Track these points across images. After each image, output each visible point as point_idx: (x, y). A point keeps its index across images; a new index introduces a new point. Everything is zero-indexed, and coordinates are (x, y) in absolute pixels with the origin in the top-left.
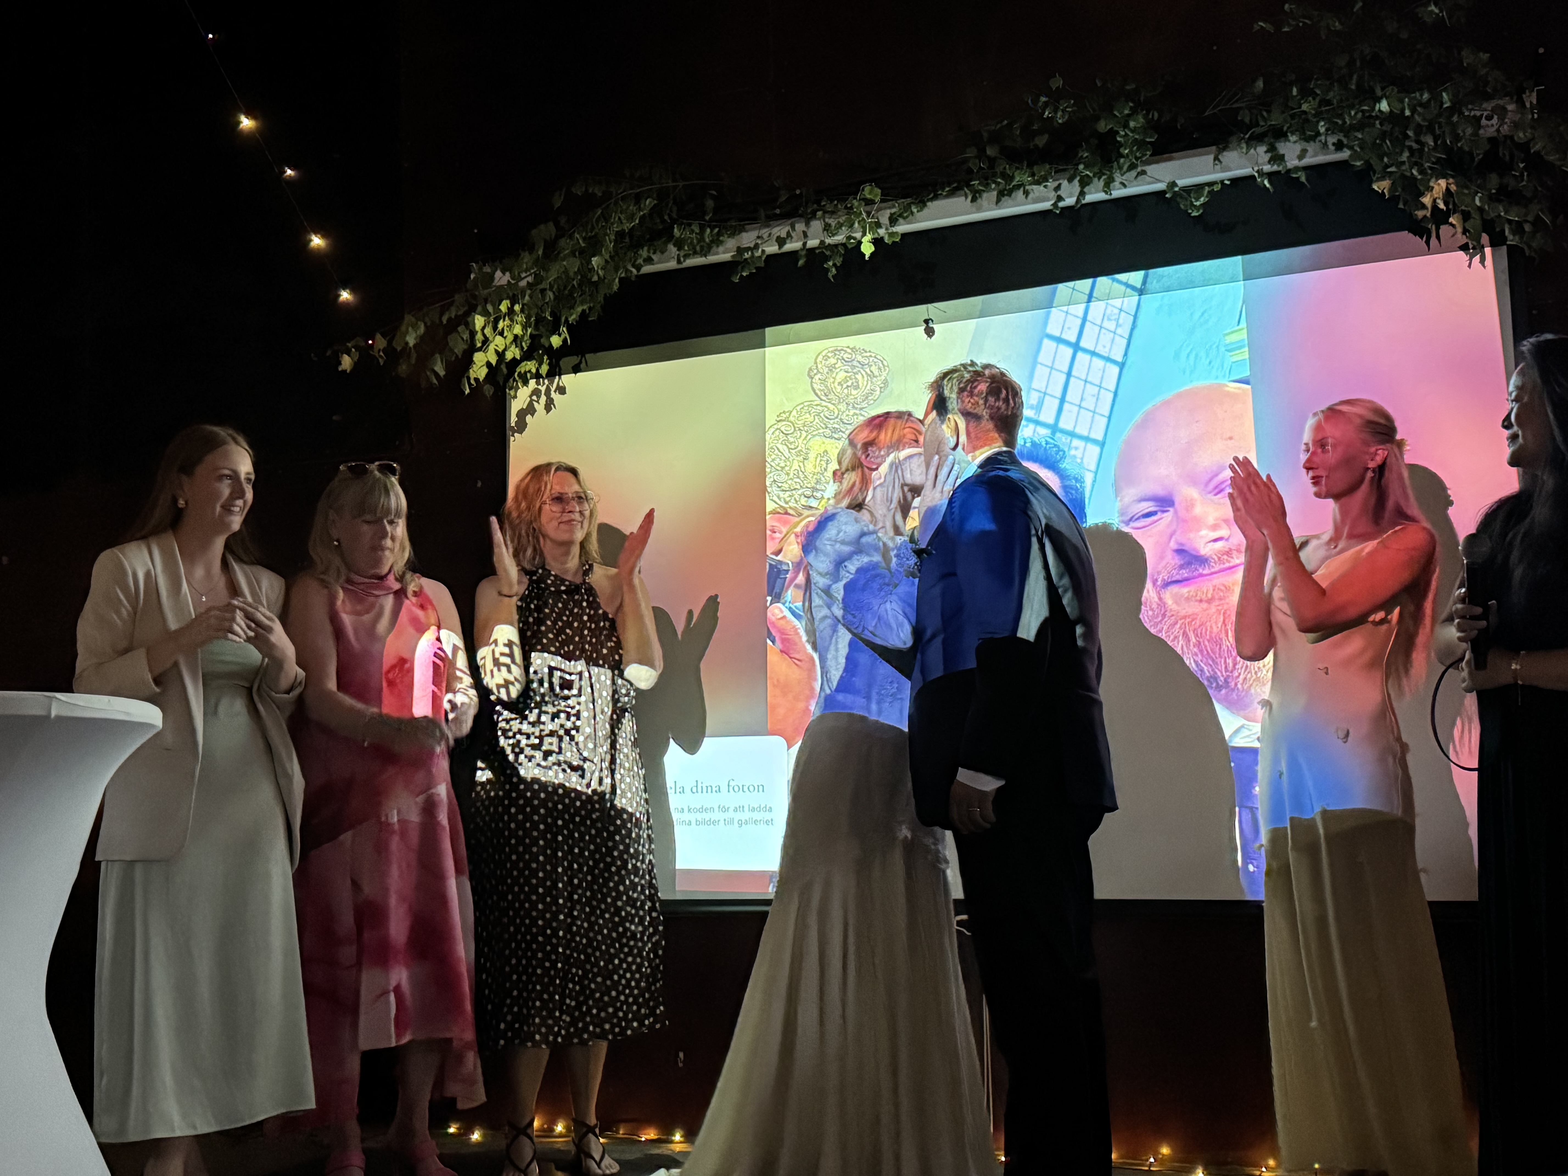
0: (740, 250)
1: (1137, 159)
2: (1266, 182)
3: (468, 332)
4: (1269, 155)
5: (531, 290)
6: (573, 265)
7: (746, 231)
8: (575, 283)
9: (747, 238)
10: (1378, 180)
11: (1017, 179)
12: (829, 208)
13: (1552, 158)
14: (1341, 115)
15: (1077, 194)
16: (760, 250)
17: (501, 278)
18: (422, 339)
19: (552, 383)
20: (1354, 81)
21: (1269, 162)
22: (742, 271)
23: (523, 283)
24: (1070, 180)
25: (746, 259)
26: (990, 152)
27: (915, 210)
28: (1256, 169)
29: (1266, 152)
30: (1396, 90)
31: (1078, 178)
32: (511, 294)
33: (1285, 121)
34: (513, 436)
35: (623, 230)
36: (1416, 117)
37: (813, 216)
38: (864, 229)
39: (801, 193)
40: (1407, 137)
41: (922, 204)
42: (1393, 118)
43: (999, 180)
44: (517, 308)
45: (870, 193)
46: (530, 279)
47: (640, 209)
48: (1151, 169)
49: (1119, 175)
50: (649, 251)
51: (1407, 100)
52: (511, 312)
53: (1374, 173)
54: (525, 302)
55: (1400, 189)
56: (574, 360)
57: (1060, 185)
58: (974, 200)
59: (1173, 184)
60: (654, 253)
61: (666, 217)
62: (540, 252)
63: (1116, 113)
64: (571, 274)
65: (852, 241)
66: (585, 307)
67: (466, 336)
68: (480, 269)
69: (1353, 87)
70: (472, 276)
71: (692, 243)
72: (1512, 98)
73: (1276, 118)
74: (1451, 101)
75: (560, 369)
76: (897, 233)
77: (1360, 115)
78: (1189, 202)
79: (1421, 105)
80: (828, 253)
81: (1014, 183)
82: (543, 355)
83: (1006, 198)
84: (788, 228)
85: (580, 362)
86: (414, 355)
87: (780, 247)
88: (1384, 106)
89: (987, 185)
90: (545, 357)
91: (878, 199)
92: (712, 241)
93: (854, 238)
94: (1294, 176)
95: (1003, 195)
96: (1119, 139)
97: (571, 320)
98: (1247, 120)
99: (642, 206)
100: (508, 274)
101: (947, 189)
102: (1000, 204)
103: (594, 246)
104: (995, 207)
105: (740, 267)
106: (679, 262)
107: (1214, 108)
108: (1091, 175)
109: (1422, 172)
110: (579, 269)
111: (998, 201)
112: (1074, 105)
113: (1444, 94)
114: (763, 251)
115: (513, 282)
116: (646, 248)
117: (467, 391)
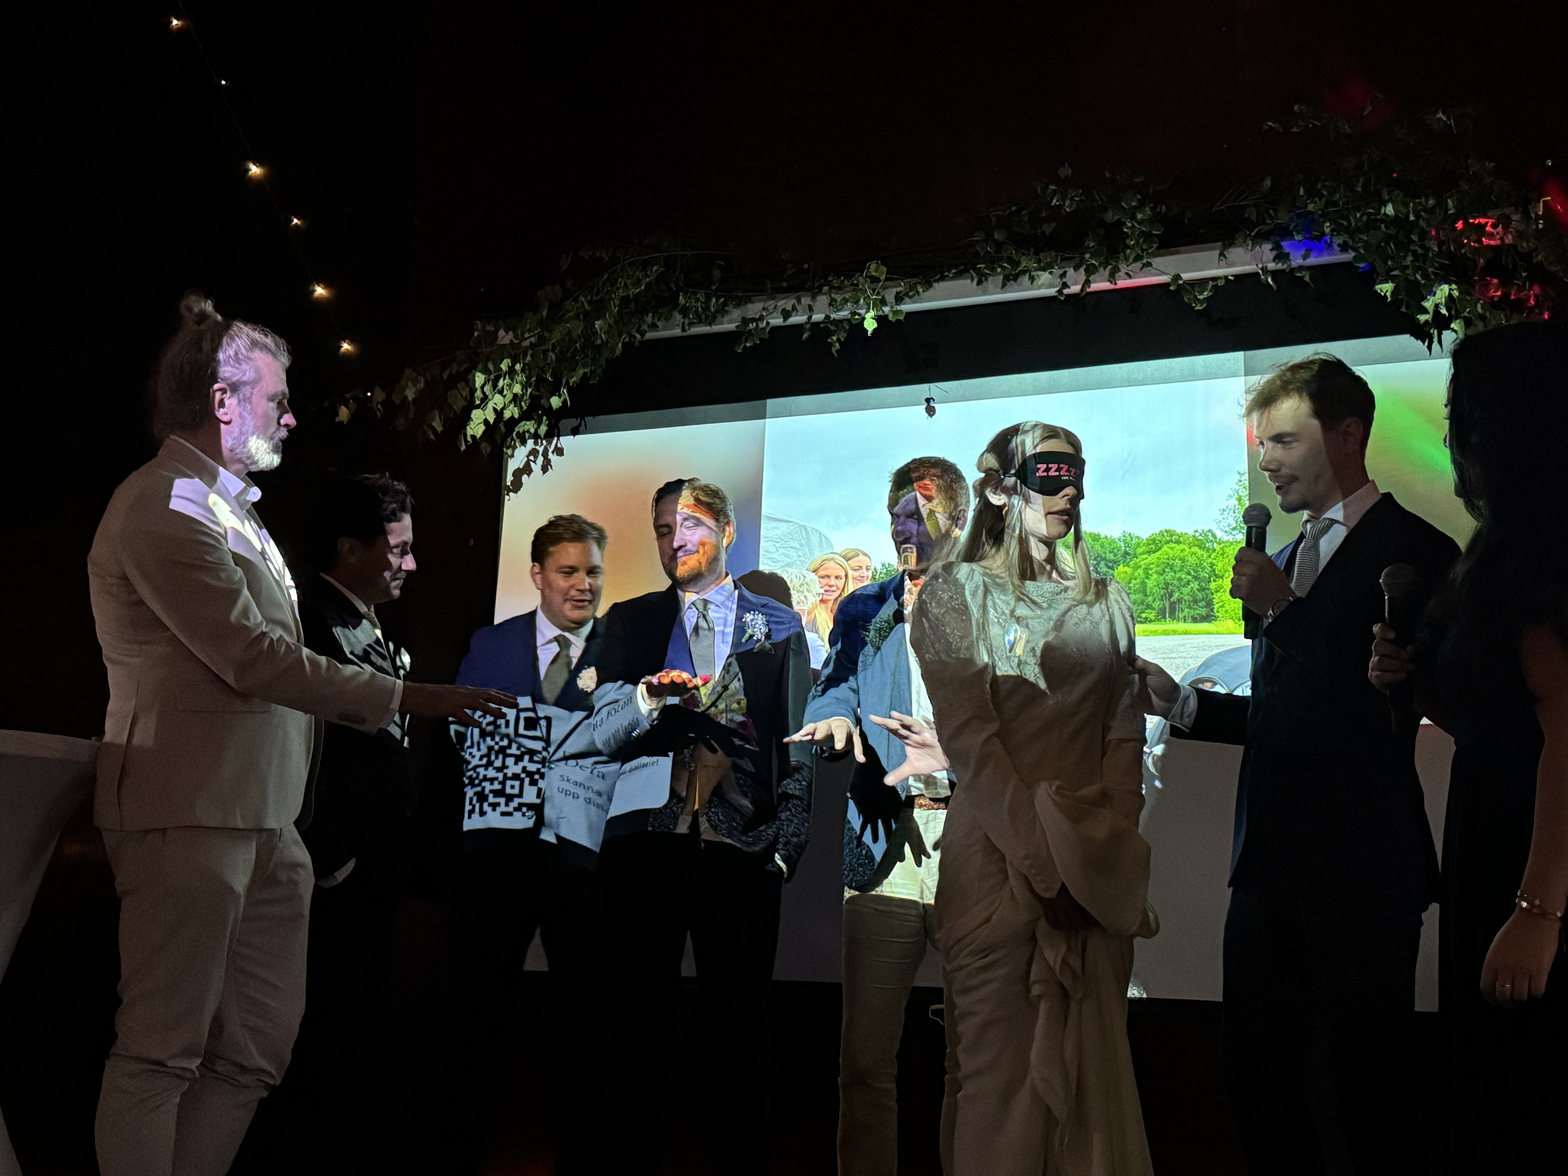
0: (745, 321)
1: (1143, 251)
2: (1270, 280)
3: (468, 389)
4: (1275, 253)
5: (533, 350)
6: (577, 327)
7: (752, 302)
8: (578, 345)
9: (753, 309)
10: (1382, 282)
11: (1024, 264)
12: (836, 283)
13: (1553, 268)
14: (1347, 216)
15: (1082, 282)
16: (765, 322)
17: (505, 337)
18: (421, 393)
19: (550, 443)
20: (1360, 184)
21: (1274, 260)
22: (746, 342)
23: (526, 343)
24: (1076, 269)
25: (750, 330)
26: (997, 236)
27: (921, 290)
28: (1260, 266)
29: (1271, 250)
30: (1402, 195)
31: (1084, 267)
32: (513, 353)
33: (1291, 220)
34: (508, 495)
35: (629, 296)
36: (1421, 222)
37: (820, 291)
38: (869, 305)
39: (809, 268)
40: (1412, 241)
41: (928, 285)
42: (1398, 221)
43: (1005, 265)
44: (518, 367)
45: (876, 271)
46: (533, 340)
47: (647, 276)
48: (1157, 262)
49: (1125, 266)
50: (653, 317)
51: (1411, 204)
52: (511, 371)
53: (1378, 275)
54: (526, 362)
55: (1403, 293)
56: (573, 422)
57: (1065, 272)
58: (979, 283)
59: (1177, 277)
60: (659, 320)
61: (672, 285)
62: (545, 314)
63: (1123, 204)
64: (574, 336)
65: (857, 317)
66: (587, 370)
67: (466, 393)
68: (484, 327)
69: (1360, 189)
70: (476, 334)
71: (696, 311)
72: (1517, 209)
73: (1283, 217)
74: (1455, 207)
75: (559, 431)
76: (901, 311)
77: (1365, 218)
78: (1192, 297)
79: (1426, 210)
80: (833, 328)
81: (1020, 268)
82: (542, 415)
83: (1012, 282)
84: (794, 301)
85: (580, 424)
86: (413, 410)
87: (785, 320)
88: (1389, 209)
89: (993, 269)
90: (545, 418)
91: (883, 277)
92: (717, 311)
93: (859, 315)
94: (1299, 275)
95: (1009, 280)
96: (1125, 230)
97: (571, 381)
98: (1254, 217)
99: (649, 273)
100: (511, 333)
101: (954, 271)
102: (1004, 289)
103: (600, 308)
104: (1000, 290)
105: (744, 338)
106: (683, 330)
107: (1221, 205)
108: (1097, 264)
109: (1425, 276)
110: (582, 332)
111: (1004, 285)
112: (1081, 195)
113: (1449, 201)
114: (768, 323)
115: (516, 341)
116: (650, 315)
117: (463, 448)
